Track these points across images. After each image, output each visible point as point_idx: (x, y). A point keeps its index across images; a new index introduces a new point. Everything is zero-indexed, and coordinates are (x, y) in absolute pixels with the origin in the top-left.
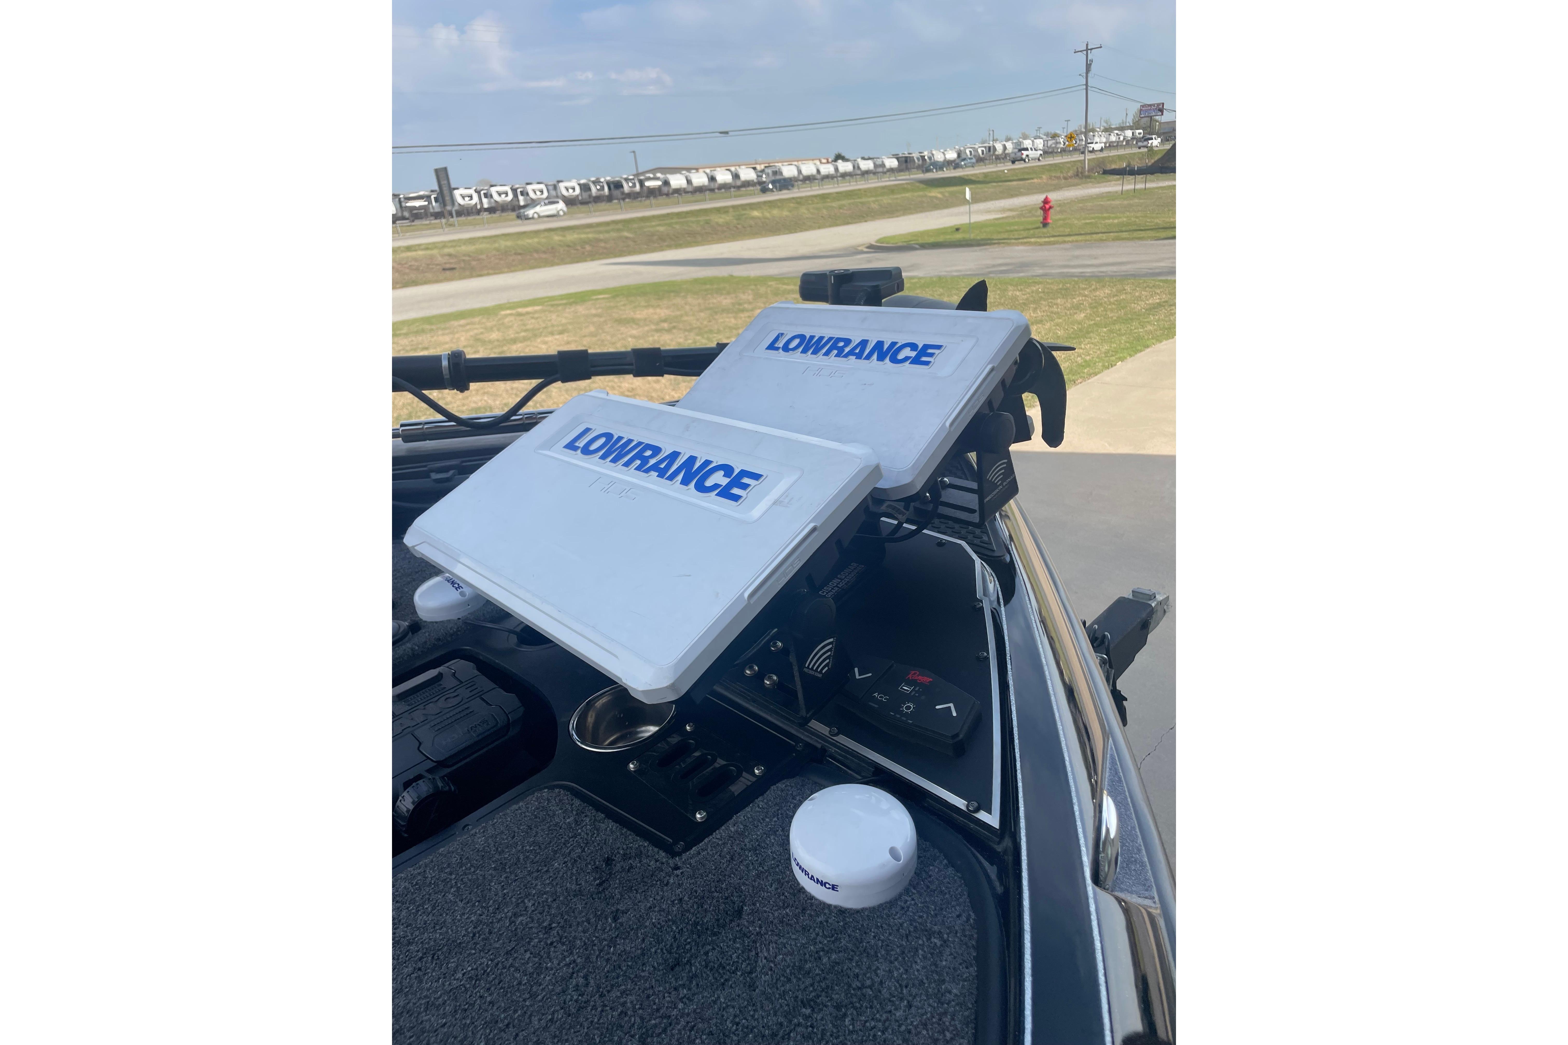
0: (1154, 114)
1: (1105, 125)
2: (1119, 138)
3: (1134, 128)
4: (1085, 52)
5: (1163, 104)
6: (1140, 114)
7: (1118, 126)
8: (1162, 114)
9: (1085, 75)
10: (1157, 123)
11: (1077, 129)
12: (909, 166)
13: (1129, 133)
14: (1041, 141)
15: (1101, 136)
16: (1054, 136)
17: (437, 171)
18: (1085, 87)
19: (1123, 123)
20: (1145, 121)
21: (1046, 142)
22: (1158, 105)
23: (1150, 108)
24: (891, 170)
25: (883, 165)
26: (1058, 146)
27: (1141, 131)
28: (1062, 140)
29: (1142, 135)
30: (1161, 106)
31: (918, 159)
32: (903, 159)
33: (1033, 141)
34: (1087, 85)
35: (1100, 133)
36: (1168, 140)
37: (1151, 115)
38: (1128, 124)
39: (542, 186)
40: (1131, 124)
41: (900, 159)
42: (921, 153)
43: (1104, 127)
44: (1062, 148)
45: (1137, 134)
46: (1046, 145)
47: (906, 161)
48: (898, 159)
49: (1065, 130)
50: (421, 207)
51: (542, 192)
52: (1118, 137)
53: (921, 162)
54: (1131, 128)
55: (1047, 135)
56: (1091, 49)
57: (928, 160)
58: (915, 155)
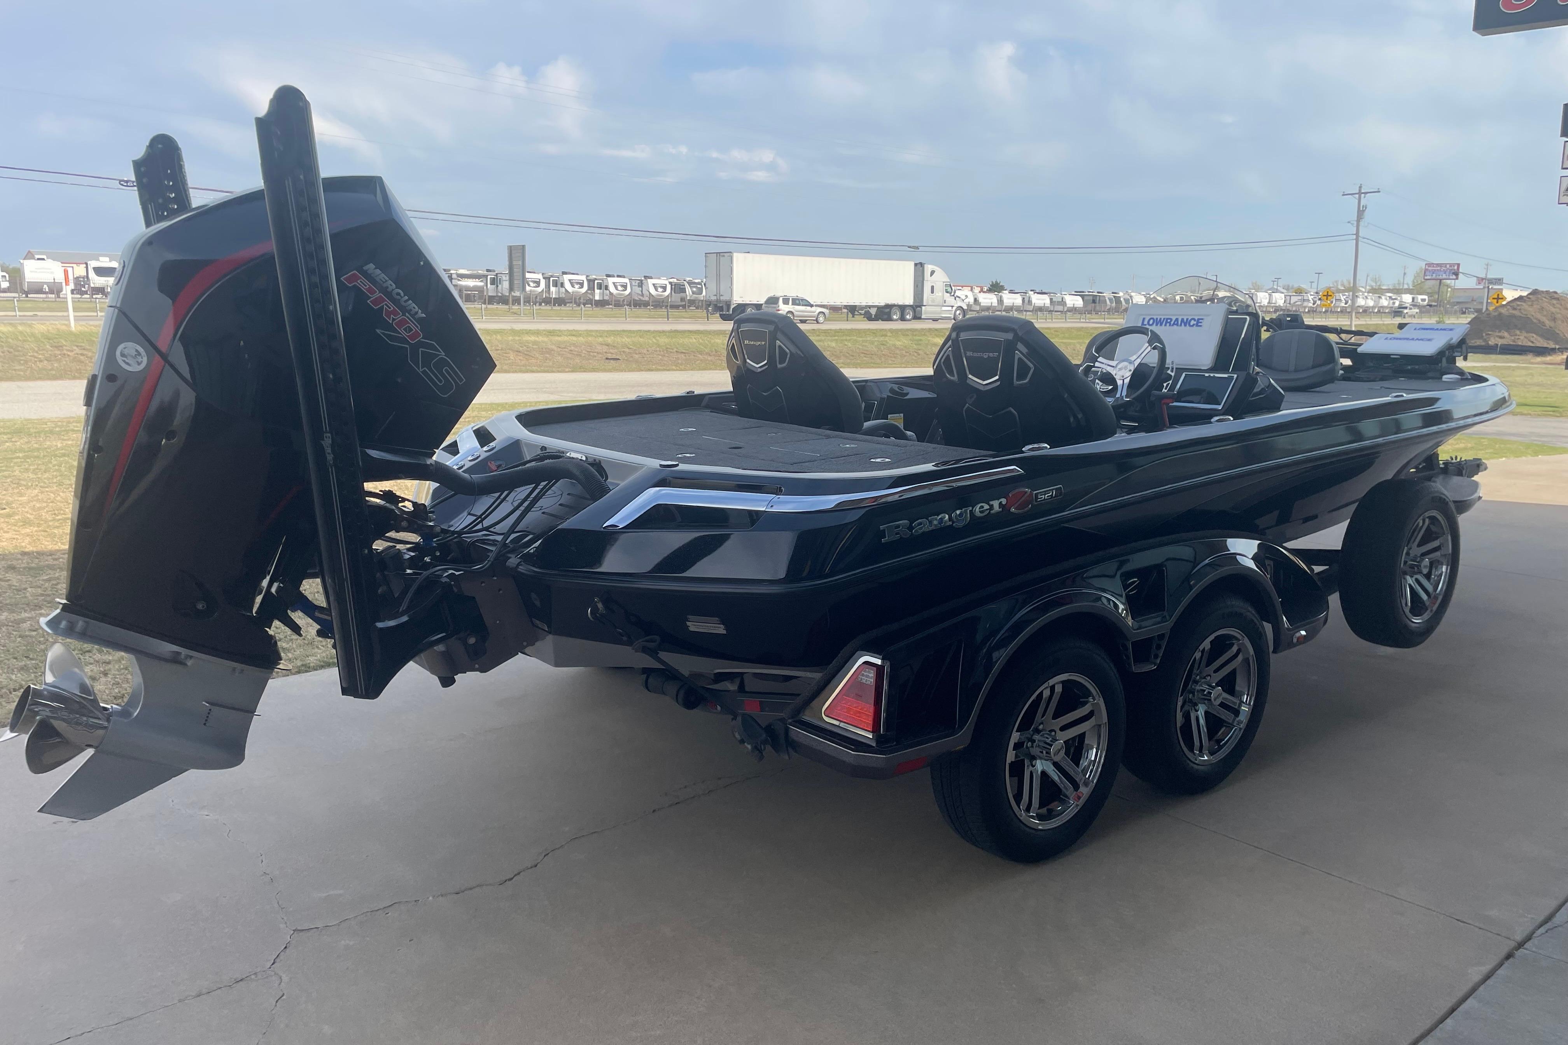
0: (1444, 276)
1: (1374, 284)
2: (1394, 303)
3: (1415, 292)
4: (1357, 196)
5: (1458, 265)
6: (1425, 275)
7: (1391, 287)
8: (1457, 279)
9: (1355, 223)
10: (1449, 289)
11: (1331, 286)
12: (1098, 308)
13: (1407, 298)
14: (1283, 295)
15: (1367, 298)
16: (1299, 291)
17: (511, 249)
18: (1354, 237)
19: (1399, 284)
20: (1431, 284)
21: (1288, 298)
22: (1451, 265)
23: (1439, 268)
24: (1074, 310)
25: (1063, 303)
26: (1305, 304)
27: (1426, 297)
28: (1311, 298)
29: (1426, 303)
30: (1456, 268)
31: (1110, 300)
32: (1091, 298)
33: (1270, 295)
34: (1357, 234)
35: (1366, 294)
36: (1464, 313)
37: (1441, 277)
38: (1406, 287)
39: (626, 280)
40: (1411, 288)
41: (1086, 298)
42: (1115, 293)
43: (1372, 286)
44: (1311, 307)
45: (1419, 301)
46: (1288, 302)
47: (1094, 301)
48: (1083, 297)
49: (1314, 285)
50: (475, 288)
51: (625, 287)
52: (1392, 301)
53: (1114, 305)
54: (1409, 291)
55: (1287, 288)
56: (1366, 193)
57: (1123, 303)
58: (1107, 295)
